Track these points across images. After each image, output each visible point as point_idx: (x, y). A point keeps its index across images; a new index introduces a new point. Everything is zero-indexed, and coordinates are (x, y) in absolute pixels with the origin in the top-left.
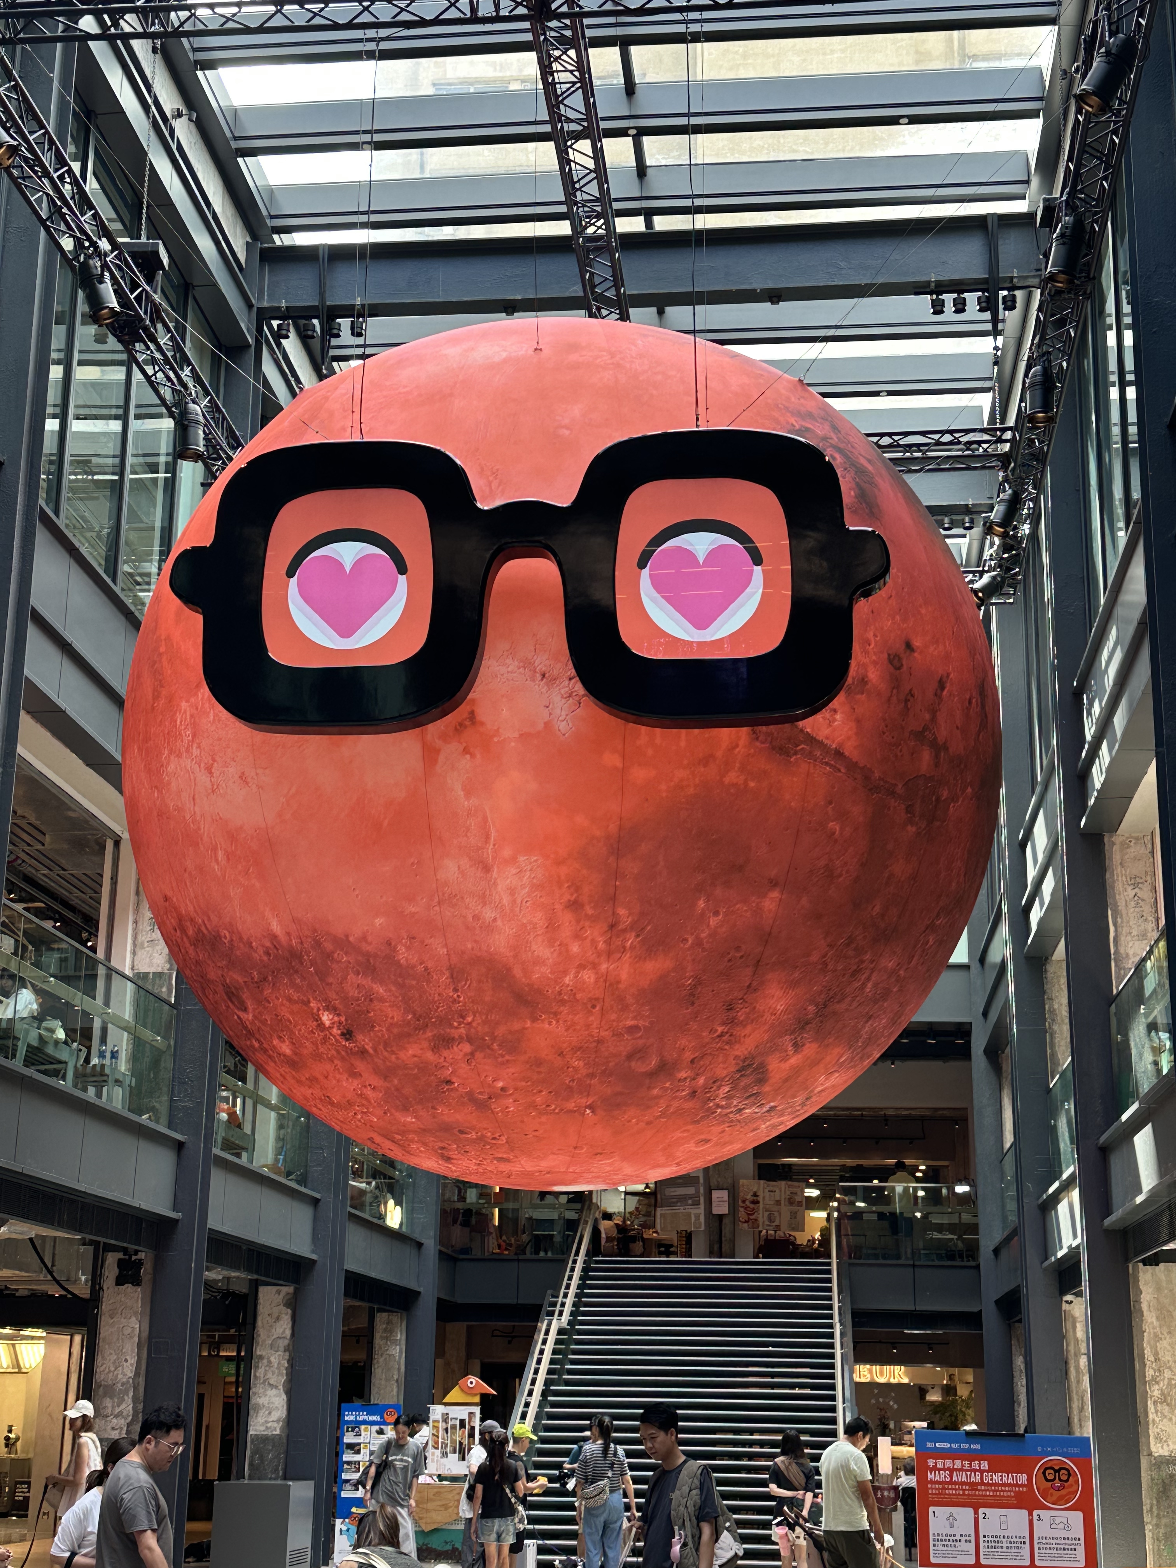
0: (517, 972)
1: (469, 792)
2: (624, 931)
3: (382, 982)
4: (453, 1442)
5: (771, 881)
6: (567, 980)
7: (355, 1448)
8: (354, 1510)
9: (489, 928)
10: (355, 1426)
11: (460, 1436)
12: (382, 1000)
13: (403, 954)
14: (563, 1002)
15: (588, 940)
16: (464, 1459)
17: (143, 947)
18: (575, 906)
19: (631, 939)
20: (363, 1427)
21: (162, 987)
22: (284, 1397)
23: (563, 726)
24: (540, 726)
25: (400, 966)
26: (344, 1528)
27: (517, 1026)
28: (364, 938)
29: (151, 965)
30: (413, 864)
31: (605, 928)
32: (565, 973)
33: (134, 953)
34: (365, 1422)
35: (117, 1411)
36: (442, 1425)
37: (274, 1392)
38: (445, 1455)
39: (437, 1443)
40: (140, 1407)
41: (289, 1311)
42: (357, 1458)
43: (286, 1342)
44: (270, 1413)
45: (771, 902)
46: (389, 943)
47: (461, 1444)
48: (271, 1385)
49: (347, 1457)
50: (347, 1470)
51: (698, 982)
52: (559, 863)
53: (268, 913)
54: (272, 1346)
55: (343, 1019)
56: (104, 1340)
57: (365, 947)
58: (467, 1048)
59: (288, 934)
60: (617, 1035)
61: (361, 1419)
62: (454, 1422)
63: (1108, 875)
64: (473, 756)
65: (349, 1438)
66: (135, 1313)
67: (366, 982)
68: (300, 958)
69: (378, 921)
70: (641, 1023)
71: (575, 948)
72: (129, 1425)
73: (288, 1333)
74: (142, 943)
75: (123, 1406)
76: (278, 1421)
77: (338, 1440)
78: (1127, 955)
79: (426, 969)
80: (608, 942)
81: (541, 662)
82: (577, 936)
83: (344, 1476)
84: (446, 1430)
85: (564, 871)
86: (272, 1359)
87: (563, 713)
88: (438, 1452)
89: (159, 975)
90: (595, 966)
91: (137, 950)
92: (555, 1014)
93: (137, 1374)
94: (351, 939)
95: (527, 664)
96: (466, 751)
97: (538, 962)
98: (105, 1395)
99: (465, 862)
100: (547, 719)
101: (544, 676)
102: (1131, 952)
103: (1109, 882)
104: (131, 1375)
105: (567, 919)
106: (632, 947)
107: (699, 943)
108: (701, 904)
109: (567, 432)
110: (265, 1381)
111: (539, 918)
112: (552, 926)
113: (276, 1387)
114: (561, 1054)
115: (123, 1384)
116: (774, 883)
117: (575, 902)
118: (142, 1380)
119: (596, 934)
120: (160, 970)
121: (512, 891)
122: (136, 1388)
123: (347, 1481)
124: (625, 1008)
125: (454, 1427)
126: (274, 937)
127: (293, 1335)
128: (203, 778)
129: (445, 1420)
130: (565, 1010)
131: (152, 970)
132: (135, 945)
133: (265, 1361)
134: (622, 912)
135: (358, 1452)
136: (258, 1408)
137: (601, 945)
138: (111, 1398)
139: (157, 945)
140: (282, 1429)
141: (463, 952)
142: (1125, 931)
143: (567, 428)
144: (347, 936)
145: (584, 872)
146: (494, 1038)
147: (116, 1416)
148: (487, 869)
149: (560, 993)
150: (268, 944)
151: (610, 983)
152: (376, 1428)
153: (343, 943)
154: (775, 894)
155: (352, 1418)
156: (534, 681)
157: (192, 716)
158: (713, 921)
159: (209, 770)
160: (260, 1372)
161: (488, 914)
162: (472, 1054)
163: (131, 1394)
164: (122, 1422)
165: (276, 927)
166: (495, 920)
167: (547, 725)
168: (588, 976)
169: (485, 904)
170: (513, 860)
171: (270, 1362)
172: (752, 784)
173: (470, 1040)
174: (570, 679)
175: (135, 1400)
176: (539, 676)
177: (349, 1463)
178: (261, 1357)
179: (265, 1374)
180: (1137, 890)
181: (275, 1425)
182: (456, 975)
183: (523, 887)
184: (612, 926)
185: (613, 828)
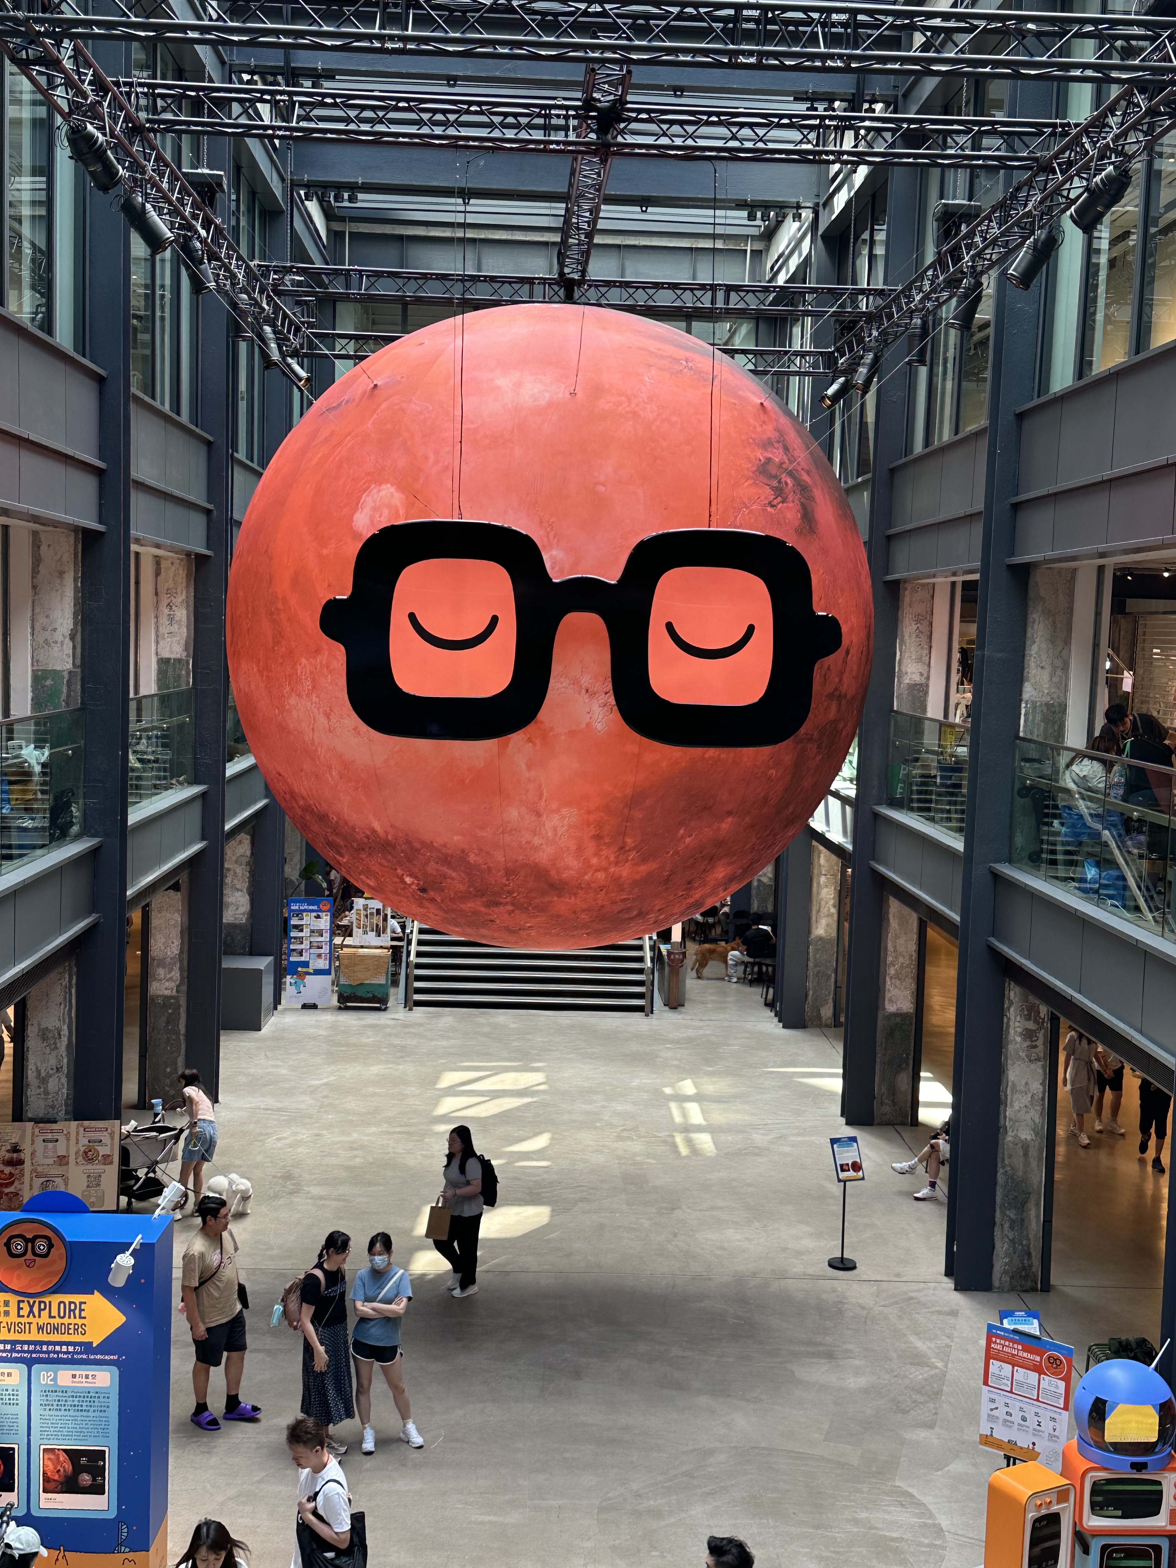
0: (553, 873)
1: (529, 767)
2: (629, 851)
3: (455, 870)
4: (372, 924)
5: (728, 812)
6: (586, 877)
7: (299, 928)
8: (300, 969)
9: (536, 849)
10: (299, 914)
11: (377, 920)
12: (453, 879)
13: (472, 858)
14: (582, 888)
15: (603, 857)
16: (379, 936)
17: (164, 638)
18: (598, 837)
19: (632, 855)
20: (304, 914)
21: (181, 670)
22: (248, 897)
23: (599, 726)
24: (583, 726)
25: (468, 862)
26: (293, 981)
27: (547, 899)
28: (445, 845)
29: (171, 652)
30: (485, 808)
31: (616, 849)
32: (585, 873)
33: (157, 642)
34: (305, 911)
35: (168, 976)
36: (363, 913)
37: (240, 893)
38: (365, 932)
39: (359, 924)
40: (186, 974)
41: (249, 837)
42: (300, 934)
43: (248, 859)
44: (237, 909)
45: (726, 825)
46: (463, 851)
47: (377, 925)
48: (238, 890)
49: (293, 934)
50: (294, 943)
51: (672, 873)
52: (589, 812)
53: (370, 816)
54: (236, 862)
55: (421, 883)
56: (155, 928)
57: (444, 850)
58: (510, 908)
59: (387, 833)
60: (614, 903)
61: (302, 908)
62: (372, 910)
63: (900, 613)
64: (534, 744)
65: (294, 921)
66: (177, 910)
67: (445, 869)
68: (394, 847)
69: (456, 838)
70: (630, 897)
71: (594, 861)
72: (178, 986)
73: (248, 853)
74: (164, 634)
75: (173, 973)
76: (243, 914)
77: (286, 921)
78: (906, 673)
79: (488, 867)
80: (617, 857)
81: (586, 680)
82: (597, 854)
83: (292, 947)
84: (366, 916)
85: (592, 817)
86: (238, 871)
87: (600, 717)
88: (360, 931)
89: (179, 661)
90: (606, 869)
91: (159, 639)
92: (575, 894)
93: (181, 952)
94: (435, 844)
95: (576, 682)
96: (530, 740)
97: (567, 868)
98: (158, 966)
99: (524, 810)
100: (588, 720)
101: (587, 691)
102: (909, 671)
103: (900, 617)
104: (177, 952)
105: (590, 847)
106: (632, 859)
107: (676, 853)
108: (682, 831)
109: (602, 489)
110: (232, 887)
111: (572, 845)
112: (580, 849)
113: (241, 891)
114: (575, 912)
115: (171, 959)
116: (730, 813)
117: (598, 835)
118: (185, 956)
119: (610, 853)
120: (178, 656)
121: (555, 830)
122: (181, 961)
123: (294, 950)
124: (623, 890)
125: (372, 914)
126: (374, 831)
127: (252, 854)
128: (322, 720)
129: (365, 909)
130: (581, 893)
131: (173, 656)
132: (157, 636)
133: (232, 872)
134: (629, 840)
135: (302, 931)
136: (228, 904)
137: (612, 859)
138: (164, 967)
139: (174, 636)
140: (247, 920)
141: (516, 861)
142: (907, 654)
143: (604, 485)
144: (432, 842)
145: (606, 818)
146: (530, 904)
147: (168, 980)
148: (538, 815)
149: (580, 884)
150: (368, 833)
151: (616, 880)
152: (315, 914)
153: (430, 846)
154: (730, 819)
155: (297, 908)
156: (580, 694)
157: (311, 672)
158: (688, 840)
159: (328, 716)
160: (228, 880)
161: (537, 841)
162: (513, 911)
163: (178, 965)
164: (173, 985)
165: (376, 826)
166: (541, 845)
167: (588, 725)
168: (601, 876)
169: (535, 835)
170: (558, 811)
171: (235, 873)
172: (723, 756)
173: (513, 904)
174: (606, 693)
175: (181, 969)
176: (584, 691)
177: (295, 938)
178: (229, 870)
179: (232, 882)
180: (919, 625)
181: (241, 916)
182: (509, 872)
183: (563, 826)
184: (622, 848)
185: (629, 791)
